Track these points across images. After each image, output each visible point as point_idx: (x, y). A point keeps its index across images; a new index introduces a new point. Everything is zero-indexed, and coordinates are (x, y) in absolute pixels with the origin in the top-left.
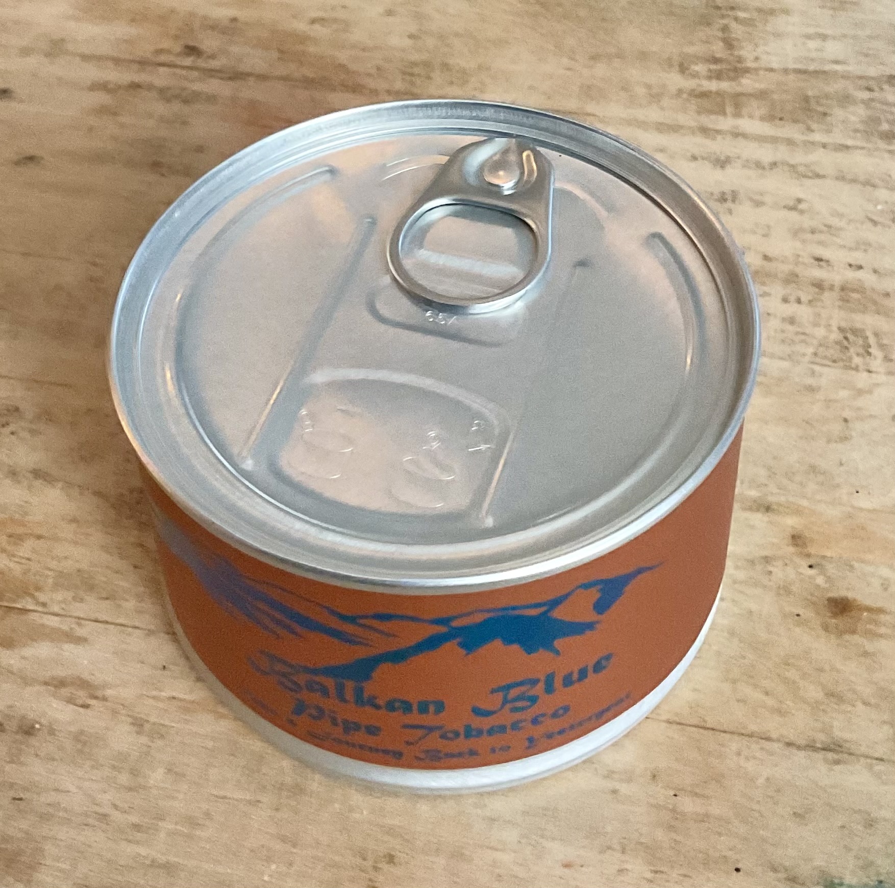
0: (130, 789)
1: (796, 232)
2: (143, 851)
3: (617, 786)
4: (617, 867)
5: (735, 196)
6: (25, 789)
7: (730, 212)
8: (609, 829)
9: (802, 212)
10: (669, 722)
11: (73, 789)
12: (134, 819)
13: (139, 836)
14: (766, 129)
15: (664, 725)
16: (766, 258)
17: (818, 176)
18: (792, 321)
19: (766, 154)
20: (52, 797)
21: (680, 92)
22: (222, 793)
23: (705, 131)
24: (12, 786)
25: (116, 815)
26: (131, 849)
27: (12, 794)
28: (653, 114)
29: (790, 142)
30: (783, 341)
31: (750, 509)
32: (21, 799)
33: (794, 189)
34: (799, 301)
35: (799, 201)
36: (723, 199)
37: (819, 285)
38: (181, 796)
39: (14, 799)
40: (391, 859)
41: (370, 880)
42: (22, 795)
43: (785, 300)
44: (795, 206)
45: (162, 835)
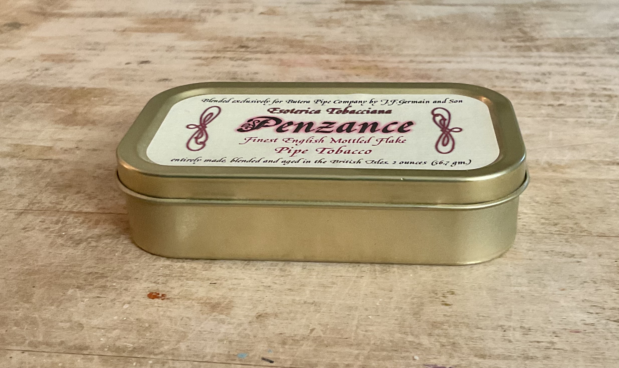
0: (282, 276)
1: (589, 82)
2: (298, 298)
3: (579, 260)
4: (594, 289)
5: (550, 73)
6: (217, 280)
7: (549, 78)
8: (582, 275)
9: (588, 76)
10: (597, 236)
11: (247, 278)
12: (288, 287)
13: (292, 292)
14: (556, 54)
15: (596, 237)
16: (576, 89)
17: (590, 66)
18: (600, 107)
19: (561, 61)
20: (235, 282)
21: (505, 47)
22: (339, 274)
23: (524, 57)
24: (208, 279)
25: (275, 286)
26: (289, 298)
27: (210, 282)
28: (494, 53)
29: (571, 58)
30: (599, 113)
31: (608, 164)
32: (215, 283)
33: (581, 70)
34: (600, 101)
35: (585, 73)
36: (544, 74)
37: (610, 96)
38: (314, 277)
39: (211, 283)
40: (453, 293)
41: (443, 301)
42: (216, 282)
43: (593, 101)
44: (584, 74)
45: (308, 292)
